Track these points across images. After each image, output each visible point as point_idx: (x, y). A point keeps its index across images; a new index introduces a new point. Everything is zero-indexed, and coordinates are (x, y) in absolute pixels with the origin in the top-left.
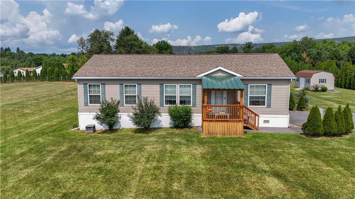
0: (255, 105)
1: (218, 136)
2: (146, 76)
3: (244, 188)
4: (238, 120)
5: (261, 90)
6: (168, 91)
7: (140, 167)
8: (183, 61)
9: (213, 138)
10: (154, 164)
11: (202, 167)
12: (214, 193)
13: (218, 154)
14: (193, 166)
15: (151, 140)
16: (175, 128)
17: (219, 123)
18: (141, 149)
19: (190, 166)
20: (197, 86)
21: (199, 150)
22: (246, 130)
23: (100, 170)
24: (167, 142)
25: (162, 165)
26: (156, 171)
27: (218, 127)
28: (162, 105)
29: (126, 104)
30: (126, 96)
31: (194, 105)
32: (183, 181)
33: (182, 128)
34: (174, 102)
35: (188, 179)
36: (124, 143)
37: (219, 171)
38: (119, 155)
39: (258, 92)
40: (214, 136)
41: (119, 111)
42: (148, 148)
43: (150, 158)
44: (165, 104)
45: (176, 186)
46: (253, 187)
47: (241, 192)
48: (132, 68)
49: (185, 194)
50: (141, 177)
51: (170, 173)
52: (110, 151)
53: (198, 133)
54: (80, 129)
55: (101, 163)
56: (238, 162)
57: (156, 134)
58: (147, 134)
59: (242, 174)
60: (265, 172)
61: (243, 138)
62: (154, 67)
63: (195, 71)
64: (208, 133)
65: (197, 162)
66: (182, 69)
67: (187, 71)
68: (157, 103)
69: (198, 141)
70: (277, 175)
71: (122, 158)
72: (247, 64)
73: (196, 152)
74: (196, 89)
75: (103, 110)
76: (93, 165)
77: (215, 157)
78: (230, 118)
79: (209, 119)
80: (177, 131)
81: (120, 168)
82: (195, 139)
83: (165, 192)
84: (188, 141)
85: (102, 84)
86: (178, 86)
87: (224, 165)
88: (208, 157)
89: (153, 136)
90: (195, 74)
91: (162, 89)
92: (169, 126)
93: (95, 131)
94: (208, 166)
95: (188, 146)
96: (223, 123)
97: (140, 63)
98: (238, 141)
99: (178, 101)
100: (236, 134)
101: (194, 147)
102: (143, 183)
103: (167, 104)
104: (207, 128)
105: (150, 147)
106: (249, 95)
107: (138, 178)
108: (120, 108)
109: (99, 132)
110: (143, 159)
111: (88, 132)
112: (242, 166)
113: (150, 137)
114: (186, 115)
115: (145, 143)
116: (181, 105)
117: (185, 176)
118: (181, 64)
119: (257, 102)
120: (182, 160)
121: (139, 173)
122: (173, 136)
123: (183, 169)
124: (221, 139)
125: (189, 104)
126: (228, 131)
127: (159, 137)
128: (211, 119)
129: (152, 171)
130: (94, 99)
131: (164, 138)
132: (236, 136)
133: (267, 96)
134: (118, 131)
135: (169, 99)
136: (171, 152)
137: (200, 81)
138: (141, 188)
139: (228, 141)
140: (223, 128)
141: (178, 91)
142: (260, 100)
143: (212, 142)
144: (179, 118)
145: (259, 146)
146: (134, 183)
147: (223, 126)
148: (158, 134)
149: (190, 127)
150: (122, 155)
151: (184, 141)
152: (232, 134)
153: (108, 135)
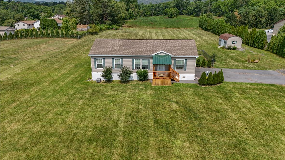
0: (179, 69)
1: (159, 85)
2: (125, 55)
3: (164, 107)
4: (168, 78)
5: (182, 62)
6: (136, 62)
7: (126, 100)
8: (144, 44)
9: (157, 86)
10: (132, 99)
11: (150, 100)
12: (153, 109)
13: (158, 94)
14: (147, 99)
15: (129, 87)
16: (140, 81)
17: (160, 80)
18: (125, 92)
19: (146, 99)
20: (151, 60)
21: (150, 93)
22: (173, 82)
23: (111, 101)
24: (136, 89)
25: (135, 99)
26: (133, 101)
27: (160, 82)
28: (133, 69)
29: (115, 68)
30: (115, 65)
31: (149, 69)
32: (143, 105)
33: (143, 81)
34: (139, 68)
35: (144, 104)
36: (117, 89)
37: (156, 101)
38: (116, 94)
39: (180, 63)
40: (158, 85)
41: (112, 72)
42: (128, 91)
43: (130, 96)
44: (135, 69)
45: (140, 107)
46: (167, 107)
47: (162, 108)
48: (118, 49)
49: (143, 109)
50: (128, 104)
51: (138, 102)
52: (112, 93)
53: (150, 84)
54: (93, 80)
55: (110, 98)
56: (165, 98)
57: (131, 84)
58: (126, 84)
59: (164, 102)
60: (173, 102)
61: (170, 86)
62: (129, 48)
63: (150, 51)
64: (155, 84)
65: (149, 98)
66: (143, 50)
67: (146, 52)
68: (131, 69)
69: (150, 88)
70: (178, 103)
71: (118, 96)
72: (177, 47)
73: (149, 93)
74: (150, 61)
75: (105, 72)
76: (107, 99)
77: (156, 96)
78: (165, 77)
79: (155, 78)
80: (141, 82)
81: (118, 100)
82: (149, 87)
83: (137, 109)
84: (145, 88)
85: (103, 58)
86: (141, 60)
87: (159, 99)
88: (153, 96)
89: (130, 85)
90: (150, 54)
91: (133, 61)
92: (137, 79)
93: (101, 81)
94: (153, 100)
95: (145, 90)
96: (162, 80)
97: (121, 45)
98: (168, 88)
99: (141, 68)
100: (168, 84)
101: (148, 91)
102: (128, 106)
103: (136, 69)
104: (154, 82)
105: (129, 91)
106: (176, 65)
107: (126, 104)
108: (112, 70)
109: (103, 82)
110: (127, 97)
111: (98, 82)
112: (166, 99)
113: (129, 85)
114: (145, 75)
115: (127, 89)
116: (143, 69)
117: (144, 103)
118: (143, 47)
119: (180, 68)
120: (143, 97)
121: (126, 102)
122: (139, 85)
123: (143, 100)
124: (161, 87)
125: (146, 69)
126: (164, 82)
127: (132, 85)
128: (156, 78)
129: (131, 102)
130: (100, 66)
131: (135, 86)
132: (168, 85)
133: (185, 65)
134: (112, 82)
135: (137, 66)
136: (138, 94)
137: (152, 58)
138: (128, 108)
139: (163, 88)
140: (162, 82)
141: (142, 62)
142: (181, 67)
143: (156, 89)
144: (142, 76)
145: (176, 90)
146: (125, 106)
147: (162, 81)
148: (132, 84)
149: (147, 80)
150: (117, 94)
151: (144, 88)
152: (166, 84)
153: (108, 84)
